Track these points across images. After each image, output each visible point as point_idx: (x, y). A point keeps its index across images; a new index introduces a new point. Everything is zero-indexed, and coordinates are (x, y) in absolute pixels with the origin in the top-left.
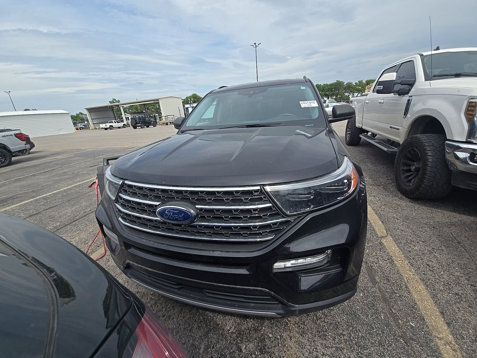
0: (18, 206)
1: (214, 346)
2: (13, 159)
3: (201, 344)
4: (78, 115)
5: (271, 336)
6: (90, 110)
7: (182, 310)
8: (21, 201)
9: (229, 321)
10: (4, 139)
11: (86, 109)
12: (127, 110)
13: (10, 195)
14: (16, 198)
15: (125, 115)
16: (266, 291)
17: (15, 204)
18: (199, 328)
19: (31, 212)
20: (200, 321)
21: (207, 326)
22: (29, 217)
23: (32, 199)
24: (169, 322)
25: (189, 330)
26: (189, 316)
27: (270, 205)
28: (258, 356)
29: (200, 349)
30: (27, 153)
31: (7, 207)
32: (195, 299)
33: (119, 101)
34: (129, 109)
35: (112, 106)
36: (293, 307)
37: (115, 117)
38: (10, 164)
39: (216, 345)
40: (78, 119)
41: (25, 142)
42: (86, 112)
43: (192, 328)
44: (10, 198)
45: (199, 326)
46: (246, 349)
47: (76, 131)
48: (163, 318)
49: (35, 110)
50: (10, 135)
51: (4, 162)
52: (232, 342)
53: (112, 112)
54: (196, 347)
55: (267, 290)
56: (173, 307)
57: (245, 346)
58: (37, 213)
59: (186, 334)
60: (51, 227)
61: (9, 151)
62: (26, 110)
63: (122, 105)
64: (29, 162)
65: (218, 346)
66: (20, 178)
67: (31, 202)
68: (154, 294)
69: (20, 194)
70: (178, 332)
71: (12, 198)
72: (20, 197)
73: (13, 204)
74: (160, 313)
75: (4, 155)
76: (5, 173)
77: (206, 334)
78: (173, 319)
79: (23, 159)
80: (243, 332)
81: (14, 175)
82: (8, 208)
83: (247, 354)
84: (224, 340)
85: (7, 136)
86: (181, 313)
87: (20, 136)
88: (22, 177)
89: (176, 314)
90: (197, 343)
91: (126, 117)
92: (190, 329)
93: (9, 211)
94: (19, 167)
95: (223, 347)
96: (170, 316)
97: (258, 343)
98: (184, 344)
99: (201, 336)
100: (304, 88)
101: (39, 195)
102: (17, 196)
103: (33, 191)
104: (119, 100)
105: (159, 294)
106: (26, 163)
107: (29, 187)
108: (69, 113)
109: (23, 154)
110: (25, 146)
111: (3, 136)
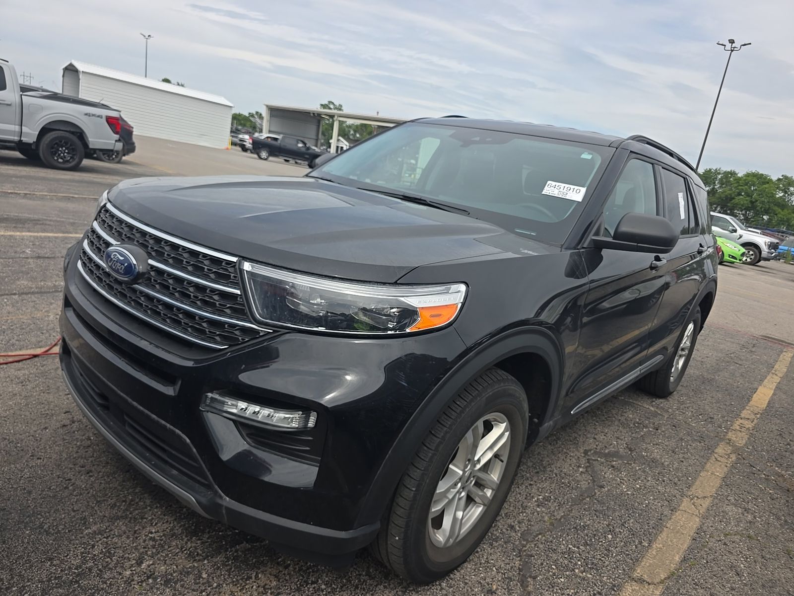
0: (34, 237)
1: (109, 536)
2: (86, 162)
3: (95, 524)
4: (252, 115)
5: (205, 576)
6: (275, 112)
7: (114, 473)
8: (44, 231)
9: (163, 523)
10: (85, 118)
11: (267, 106)
12: (352, 132)
13: (36, 217)
14: (40, 224)
15: (338, 140)
16: (185, 440)
17: (31, 232)
18: (113, 506)
19: (42, 252)
20: (124, 499)
21: (126, 510)
22: (36, 257)
23: (61, 235)
24: (82, 477)
25: (97, 501)
26: (116, 486)
27: (238, 292)
28: (157, 584)
29: (86, 528)
30: (117, 160)
31: (19, 231)
32: (110, 429)
33: (340, 108)
34: (355, 131)
35: (319, 115)
36: (221, 497)
37: (317, 140)
38: (76, 168)
39: (114, 538)
40: (248, 124)
41: (117, 137)
42: (264, 112)
43: (104, 500)
44: (34, 220)
45: (115, 505)
46: (149, 566)
47: (230, 147)
48: (79, 468)
49: (182, 86)
50: (99, 116)
51: (68, 161)
52: (139, 547)
53: (314, 128)
54: (85, 523)
55: (188, 441)
56: (108, 463)
57: (151, 563)
58: (50, 256)
59: (88, 502)
60: (50, 284)
61: (85, 144)
62: (167, 81)
63: (340, 116)
64: (107, 177)
65: (115, 540)
66: (73, 197)
67: (56, 238)
68: (99, 434)
69: (51, 221)
70: (81, 494)
71: (36, 222)
72: (49, 225)
73: (29, 231)
74: (82, 462)
75: (73, 149)
76: (58, 180)
77: (114, 519)
78: (91, 476)
79: (103, 167)
80: (169, 547)
81: (68, 189)
82: (18, 233)
83: (143, 572)
84: (131, 539)
85: (93, 115)
86: (109, 477)
87: (116, 124)
88: (76, 196)
89: (100, 474)
90: (91, 520)
91: (338, 147)
92: (99, 501)
93: (16, 239)
94: (86, 179)
95: (120, 544)
96: (91, 471)
97: (174, 572)
98: (74, 511)
99: (105, 516)
100: (589, 157)
101: (76, 233)
102: (45, 222)
103: (73, 224)
104: (341, 106)
105: (105, 439)
106: (101, 176)
107: (73, 215)
108: (231, 107)
109: (109, 160)
110: (115, 144)
111: (86, 114)
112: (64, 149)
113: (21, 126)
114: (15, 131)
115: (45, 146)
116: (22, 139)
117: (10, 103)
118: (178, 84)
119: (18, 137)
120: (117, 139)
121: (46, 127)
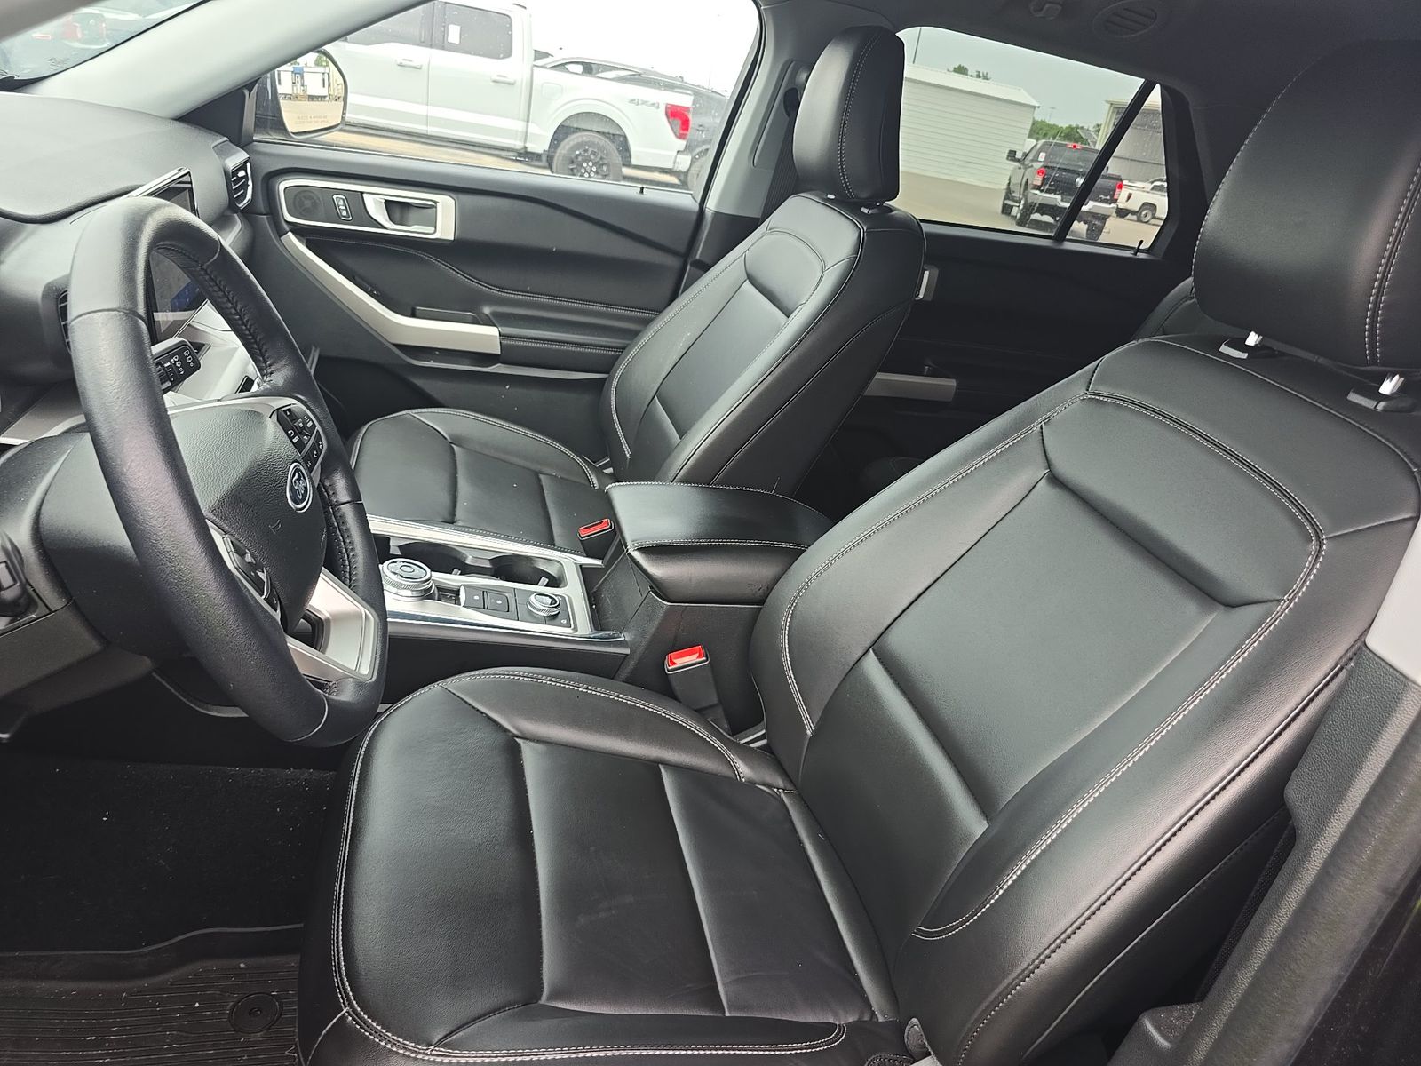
10: (630, 108)
41: (681, 144)
49: (985, 78)
50: (653, 105)
62: (961, 70)
85: (644, 103)
108: (1035, 107)
110: (676, 157)
111: (632, 101)
112: (591, 164)
113: (528, 121)
114: (517, 131)
115: (561, 158)
116: (527, 145)
117: (511, 80)
118: (979, 76)
119: (521, 140)
120: (682, 148)
121: (566, 124)
